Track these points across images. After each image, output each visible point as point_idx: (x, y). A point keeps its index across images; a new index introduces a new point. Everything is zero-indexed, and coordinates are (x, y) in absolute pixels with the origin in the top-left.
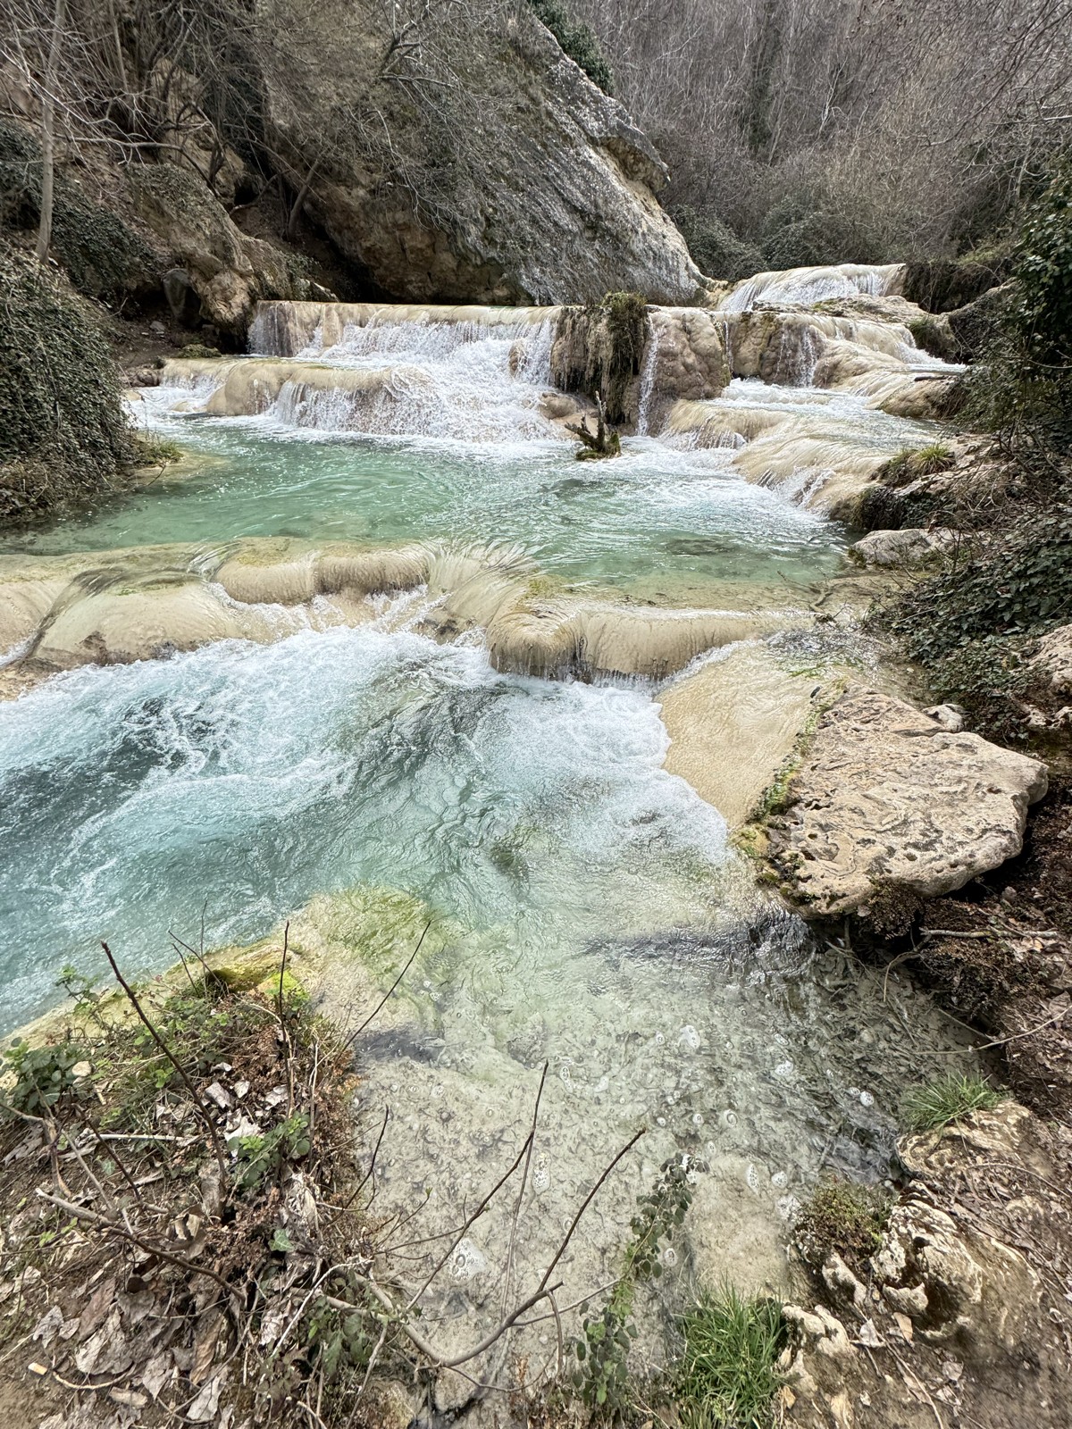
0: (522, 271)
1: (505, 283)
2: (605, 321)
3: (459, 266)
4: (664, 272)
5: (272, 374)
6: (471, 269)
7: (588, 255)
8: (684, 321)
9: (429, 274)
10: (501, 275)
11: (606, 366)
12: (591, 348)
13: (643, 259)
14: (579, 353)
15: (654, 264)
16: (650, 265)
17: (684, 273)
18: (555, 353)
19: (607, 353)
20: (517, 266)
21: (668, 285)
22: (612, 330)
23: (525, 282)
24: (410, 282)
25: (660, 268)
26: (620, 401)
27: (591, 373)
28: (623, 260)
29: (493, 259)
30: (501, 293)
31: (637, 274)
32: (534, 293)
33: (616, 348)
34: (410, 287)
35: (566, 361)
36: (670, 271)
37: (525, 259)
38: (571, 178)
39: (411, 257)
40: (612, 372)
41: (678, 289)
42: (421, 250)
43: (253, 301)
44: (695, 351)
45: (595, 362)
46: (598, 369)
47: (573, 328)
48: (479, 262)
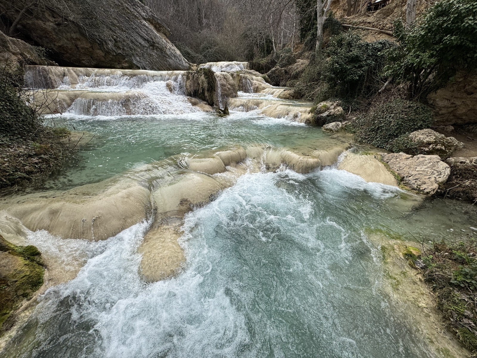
0: (133, 58)
2: (203, 76)
3: (105, 55)
4: (178, 61)
5: (65, 96)
6: (111, 56)
7: (154, 54)
8: (224, 76)
9: (92, 57)
10: (124, 59)
11: (206, 89)
12: (201, 84)
13: (171, 56)
14: (196, 85)
15: (174, 58)
17: (184, 61)
18: (188, 85)
19: (206, 85)
20: (131, 57)
21: (180, 65)
22: (206, 78)
23: (135, 62)
24: (84, 60)
25: (176, 59)
26: (213, 99)
27: (201, 91)
28: (165, 57)
29: (120, 53)
30: (126, 65)
31: (170, 61)
32: (139, 65)
33: (208, 84)
34: (83, 62)
35: (192, 88)
36: (180, 61)
37: (133, 54)
38: (141, 29)
39: (82, 51)
40: (208, 91)
41: (183, 66)
42: (87, 48)
43: (22, 65)
44: (229, 84)
45: (202, 88)
46: (203, 90)
47: (193, 78)
48: (115, 54)
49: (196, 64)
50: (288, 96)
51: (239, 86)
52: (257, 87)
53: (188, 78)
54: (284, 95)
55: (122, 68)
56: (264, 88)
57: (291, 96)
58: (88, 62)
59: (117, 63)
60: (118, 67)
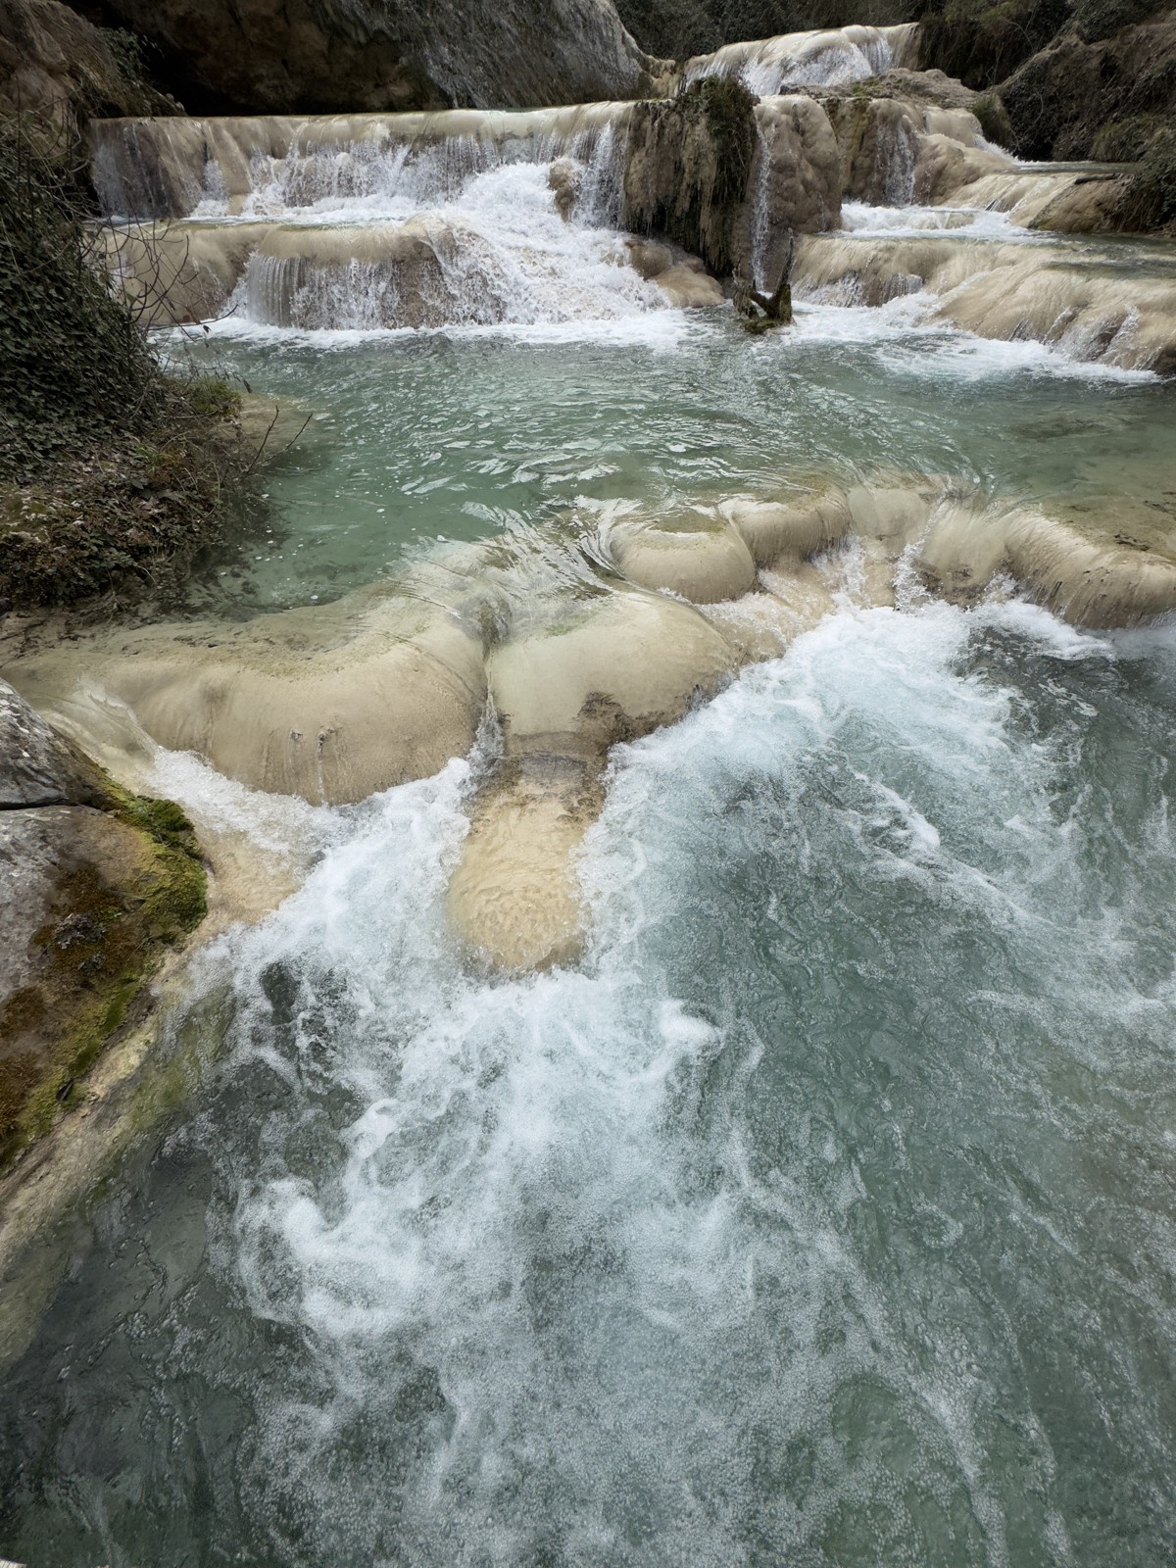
0: (427, 52)
1: (404, 73)
2: (703, 121)
3: (331, 46)
4: (599, 48)
5: (215, 248)
6: (350, 51)
7: (504, 22)
8: (795, 116)
9: (285, 63)
10: (396, 61)
11: (708, 191)
12: (688, 166)
13: (572, 26)
14: (668, 171)
15: (586, 34)
16: (581, 36)
17: (621, 49)
18: (634, 177)
19: (709, 171)
20: (419, 46)
21: (605, 68)
22: (715, 135)
23: (433, 72)
24: (260, 78)
25: (594, 43)
26: (728, 244)
27: (686, 205)
28: (548, 30)
29: (381, 32)
30: (401, 90)
31: (567, 50)
32: (448, 88)
33: (721, 163)
34: (261, 87)
35: (652, 190)
36: (606, 47)
37: (427, 31)
39: (253, 33)
40: (715, 201)
41: (617, 74)
42: (268, 19)
43: (83, 121)
44: (812, 162)
45: (692, 187)
46: (695, 199)
47: (661, 135)
48: (362, 39)
49: (671, 62)
50: (1091, 213)
51: (853, 167)
52: (940, 173)
53: (637, 141)
54: (1068, 211)
55: (391, 107)
56: (973, 176)
57: (1107, 212)
58: (275, 87)
59: (370, 85)
60: (375, 101)
